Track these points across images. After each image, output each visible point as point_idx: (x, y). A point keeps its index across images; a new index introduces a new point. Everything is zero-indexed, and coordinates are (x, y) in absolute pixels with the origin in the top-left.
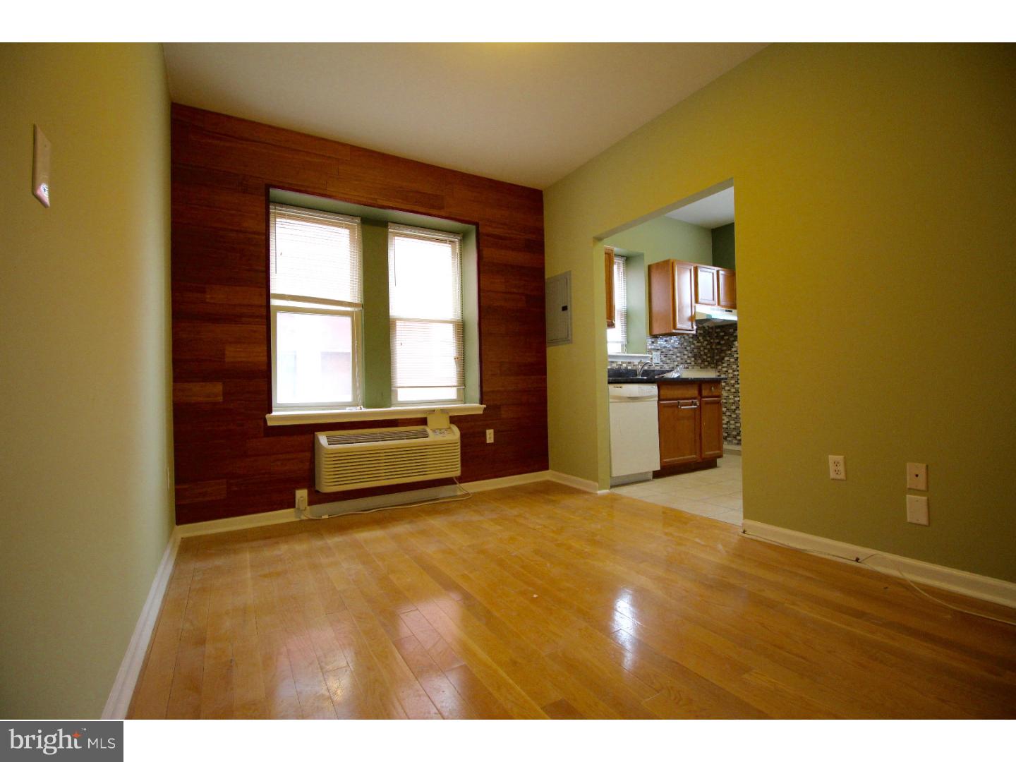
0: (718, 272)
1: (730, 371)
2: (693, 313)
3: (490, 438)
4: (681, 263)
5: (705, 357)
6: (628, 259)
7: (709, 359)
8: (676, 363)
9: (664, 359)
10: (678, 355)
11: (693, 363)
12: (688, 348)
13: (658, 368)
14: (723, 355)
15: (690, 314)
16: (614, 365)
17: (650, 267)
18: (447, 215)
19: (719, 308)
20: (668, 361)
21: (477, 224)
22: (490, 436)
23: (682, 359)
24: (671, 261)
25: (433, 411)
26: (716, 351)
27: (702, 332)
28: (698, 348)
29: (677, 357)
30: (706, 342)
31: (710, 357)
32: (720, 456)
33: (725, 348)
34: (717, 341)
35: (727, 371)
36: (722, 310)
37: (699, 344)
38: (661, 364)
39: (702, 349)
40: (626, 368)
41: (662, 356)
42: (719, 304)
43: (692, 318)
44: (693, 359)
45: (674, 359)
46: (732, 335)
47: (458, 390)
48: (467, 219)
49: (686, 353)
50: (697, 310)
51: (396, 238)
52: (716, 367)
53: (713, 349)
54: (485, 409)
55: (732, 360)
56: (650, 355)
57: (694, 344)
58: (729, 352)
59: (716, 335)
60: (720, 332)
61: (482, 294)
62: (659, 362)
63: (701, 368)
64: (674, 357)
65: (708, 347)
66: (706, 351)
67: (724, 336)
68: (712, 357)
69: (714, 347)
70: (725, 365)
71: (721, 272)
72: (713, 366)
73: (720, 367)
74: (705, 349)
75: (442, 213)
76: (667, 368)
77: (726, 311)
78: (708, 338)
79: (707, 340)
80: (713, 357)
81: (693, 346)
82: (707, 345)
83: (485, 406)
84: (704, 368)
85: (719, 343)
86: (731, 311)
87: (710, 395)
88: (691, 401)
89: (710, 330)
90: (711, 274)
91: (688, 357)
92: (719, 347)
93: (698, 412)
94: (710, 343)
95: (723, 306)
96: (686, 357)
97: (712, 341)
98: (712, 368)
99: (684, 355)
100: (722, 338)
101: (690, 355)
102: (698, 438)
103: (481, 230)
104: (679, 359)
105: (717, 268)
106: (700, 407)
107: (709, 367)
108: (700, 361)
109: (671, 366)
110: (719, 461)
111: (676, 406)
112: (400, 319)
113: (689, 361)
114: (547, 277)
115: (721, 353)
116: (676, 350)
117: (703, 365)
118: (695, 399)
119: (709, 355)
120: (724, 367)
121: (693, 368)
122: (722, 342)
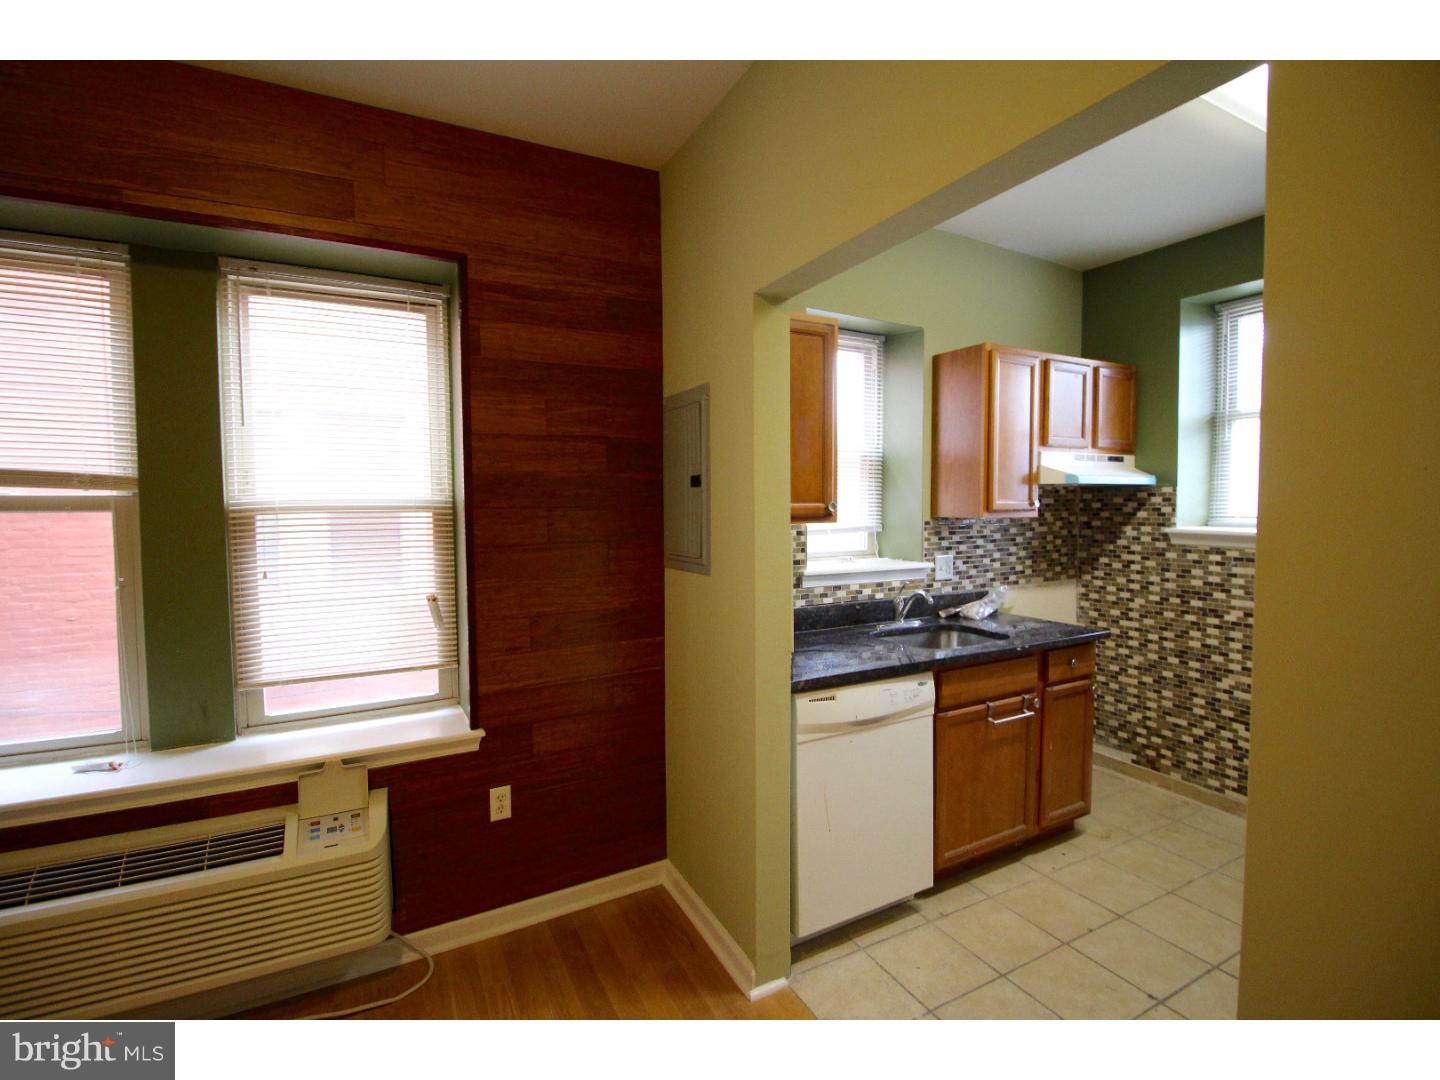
0: (1096, 370)
1: (1111, 589)
2: (1034, 470)
3: (501, 809)
4: (1011, 352)
5: (1055, 556)
6: (891, 342)
7: (1064, 559)
8: (990, 575)
9: (963, 568)
10: (997, 555)
11: (1028, 572)
12: (1019, 539)
13: (948, 590)
14: (1096, 550)
15: (1026, 470)
16: (841, 594)
17: (937, 361)
18: (362, 233)
19: (1095, 453)
20: (973, 572)
21: (462, 260)
22: (500, 802)
23: (1002, 564)
24: (988, 348)
25: (317, 767)
26: (1080, 541)
27: (1051, 501)
28: (1043, 536)
29: (993, 560)
30: (1059, 524)
31: (1066, 555)
32: (1085, 812)
33: (1100, 537)
34: (1084, 519)
35: (1103, 588)
36: (1100, 459)
37: (1044, 529)
38: (956, 578)
39: (1050, 538)
40: (872, 597)
41: (959, 563)
42: (1094, 444)
43: (1031, 479)
44: (1028, 562)
45: (985, 565)
46: (1120, 509)
47: (440, 672)
48: (435, 245)
49: (1013, 549)
50: (1044, 463)
51: (252, 298)
52: (1078, 576)
53: (1074, 536)
54: (483, 740)
55: (1117, 565)
56: (931, 565)
57: (1032, 529)
58: (1111, 547)
59: (1081, 505)
60: (1092, 500)
61: (475, 444)
62: (951, 576)
63: (1046, 579)
64: (987, 561)
65: (1064, 532)
66: (1059, 542)
67: (1100, 509)
68: (1071, 555)
69: (1075, 531)
70: (1097, 573)
71: (1103, 372)
72: (1072, 572)
73: (1088, 577)
74: (1056, 537)
75: (349, 229)
76: (968, 587)
77: (1110, 459)
78: (1065, 514)
79: (1062, 519)
80: (1073, 554)
81: (1029, 534)
82: (1061, 528)
83: (481, 733)
84: (1053, 579)
85: (1088, 525)
86: (1120, 460)
87: (1068, 675)
88: (1018, 699)
89: (1070, 496)
90: (1081, 377)
91: (1019, 558)
92: (1088, 532)
93: (1034, 728)
94: (1068, 524)
95: (1103, 449)
96: (1013, 559)
97: (1072, 519)
98: (1069, 577)
99: (1010, 554)
100: (1096, 514)
101: (1022, 553)
102: (1032, 783)
103: (472, 274)
104: (997, 565)
105: (1093, 363)
106: (1041, 713)
107: (1063, 577)
108: (1044, 566)
109: (979, 581)
110: (1081, 822)
111: (982, 717)
112: (263, 511)
113: (1019, 568)
114: (667, 392)
115: (1090, 546)
116: (991, 546)
117: (1049, 574)
118: (1028, 691)
119: (1064, 550)
120: (1097, 578)
121: (1028, 582)
122: (1097, 523)
